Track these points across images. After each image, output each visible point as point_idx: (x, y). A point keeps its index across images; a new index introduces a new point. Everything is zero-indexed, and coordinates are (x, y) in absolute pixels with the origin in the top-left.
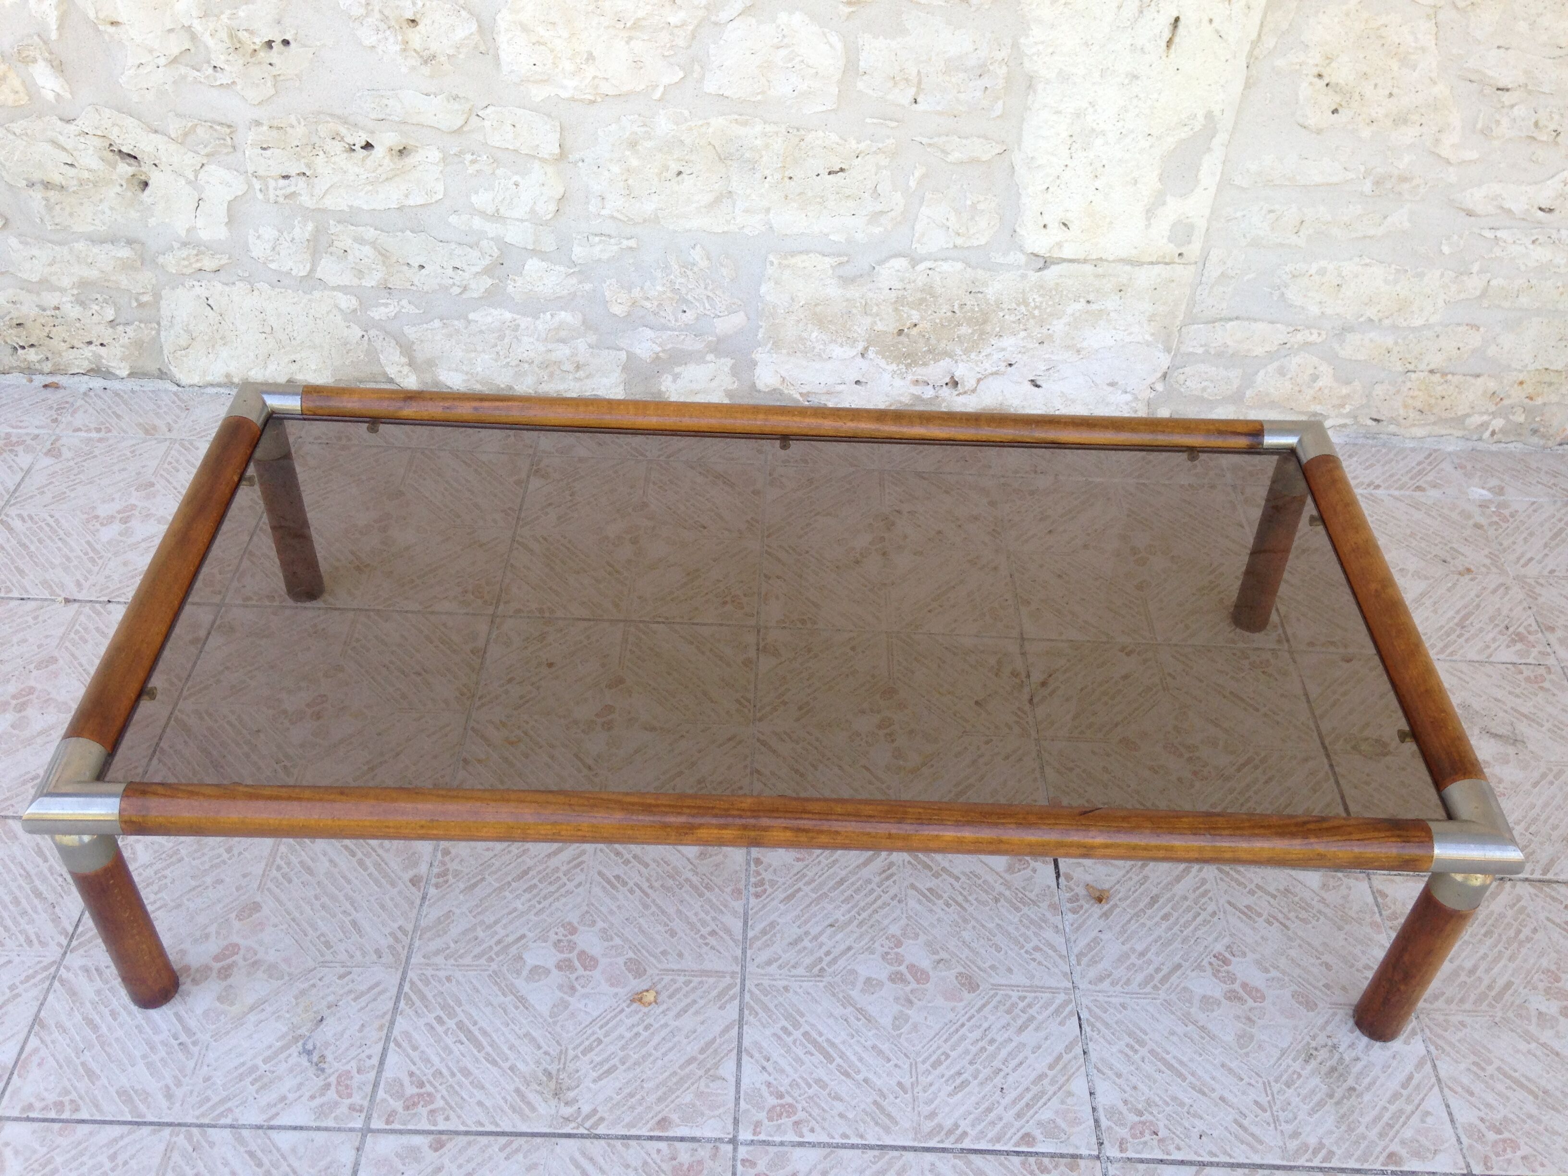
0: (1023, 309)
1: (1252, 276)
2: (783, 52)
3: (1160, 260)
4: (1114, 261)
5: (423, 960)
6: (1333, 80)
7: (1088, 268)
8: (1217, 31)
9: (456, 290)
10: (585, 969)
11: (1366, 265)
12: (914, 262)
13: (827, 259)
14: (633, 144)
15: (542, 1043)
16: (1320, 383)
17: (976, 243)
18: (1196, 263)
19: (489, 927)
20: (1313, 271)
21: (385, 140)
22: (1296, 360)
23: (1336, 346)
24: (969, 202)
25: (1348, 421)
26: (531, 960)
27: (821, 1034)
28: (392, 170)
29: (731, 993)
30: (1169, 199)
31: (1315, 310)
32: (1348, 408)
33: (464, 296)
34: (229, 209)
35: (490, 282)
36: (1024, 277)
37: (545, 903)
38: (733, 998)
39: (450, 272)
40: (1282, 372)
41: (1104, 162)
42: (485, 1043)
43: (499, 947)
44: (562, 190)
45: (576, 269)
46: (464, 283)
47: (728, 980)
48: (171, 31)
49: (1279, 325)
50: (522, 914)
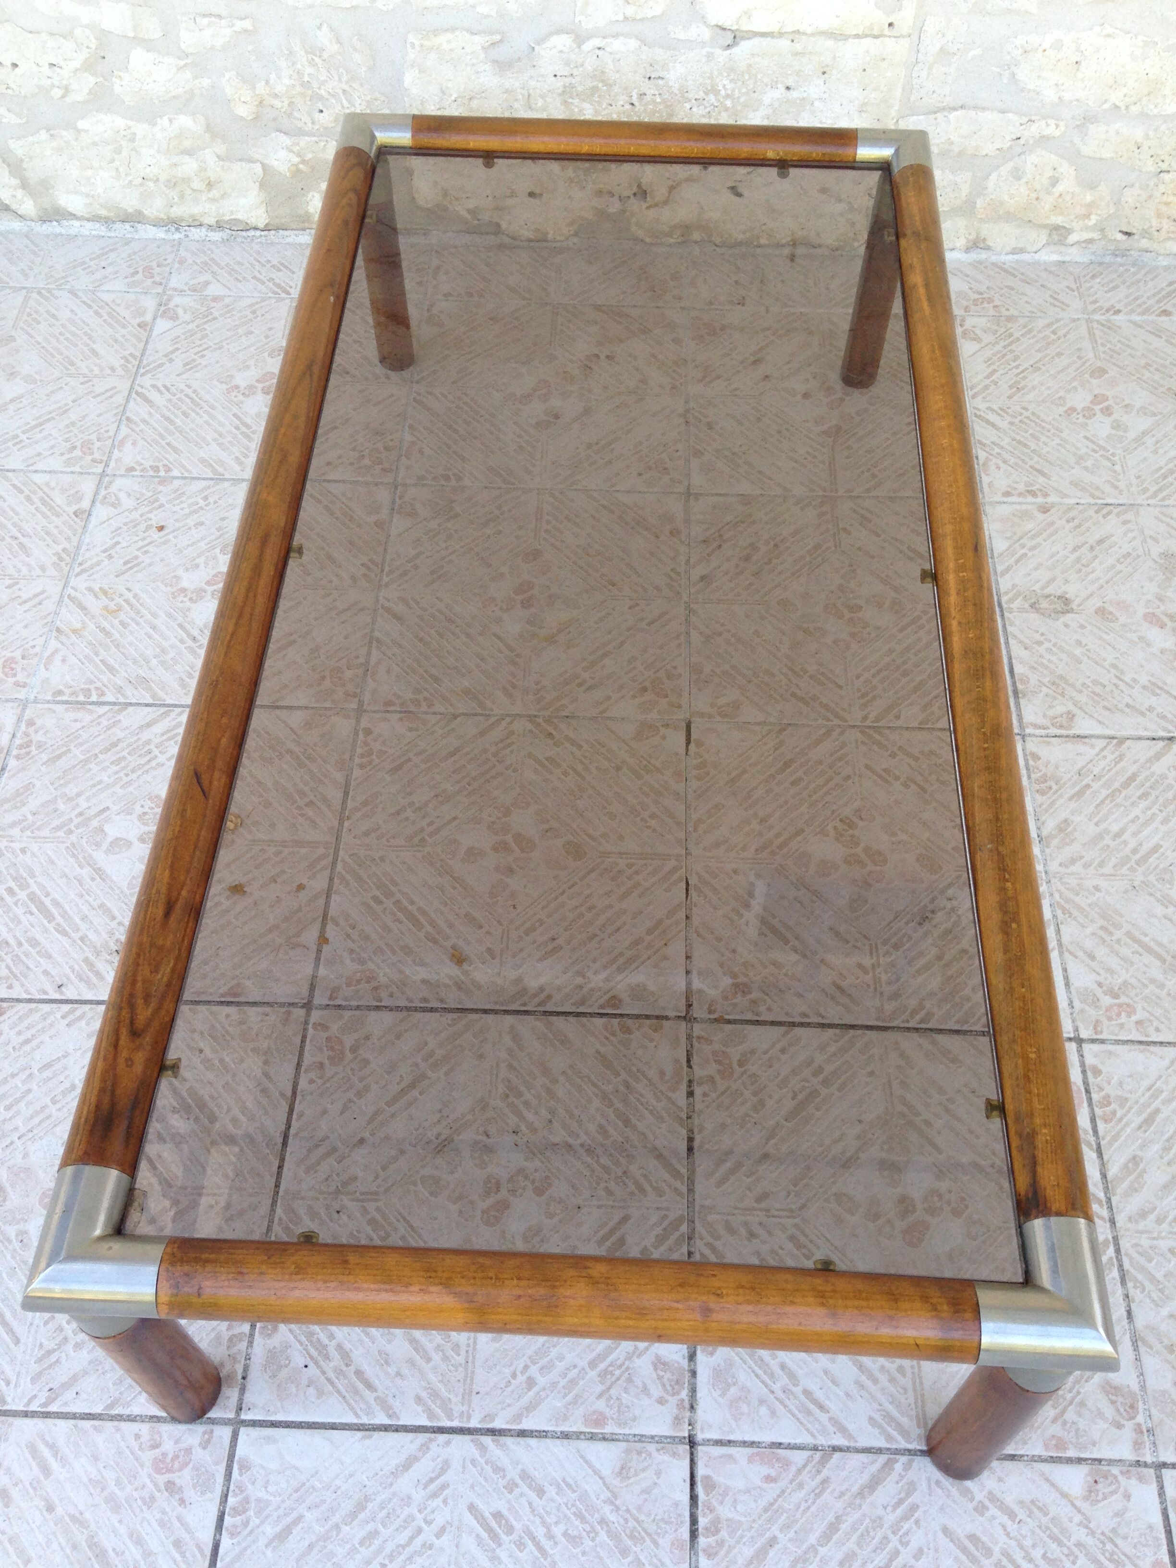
0: (712, 98)
1: (978, 51)
3: (867, 32)
4: (813, 35)
7: (784, 44)
9: (57, 93)
12: (580, 41)
13: (477, 38)
15: (116, 913)
16: (1060, 188)
17: (650, 13)
18: (909, 36)
19: (70, 799)
20: (1047, 44)
22: (1032, 159)
23: (1077, 141)
25: (1095, 235)
26: (112, 831)
27: (412, 903)
29: (322, 864)
31: (1050, 95)
32: (1094, 219)
33: (68, 99)
35: (93, 80)
36: (709, 56)
37: (134, 776)
38: (324, 868)
39: (45, 69)
40: (1017, 173)
42: (56, 915)
43: (80, 819)
45: (189, 61)
46: (65, 82)
47: (321, 851)
49: (1010, 116)
50: (108, 787)
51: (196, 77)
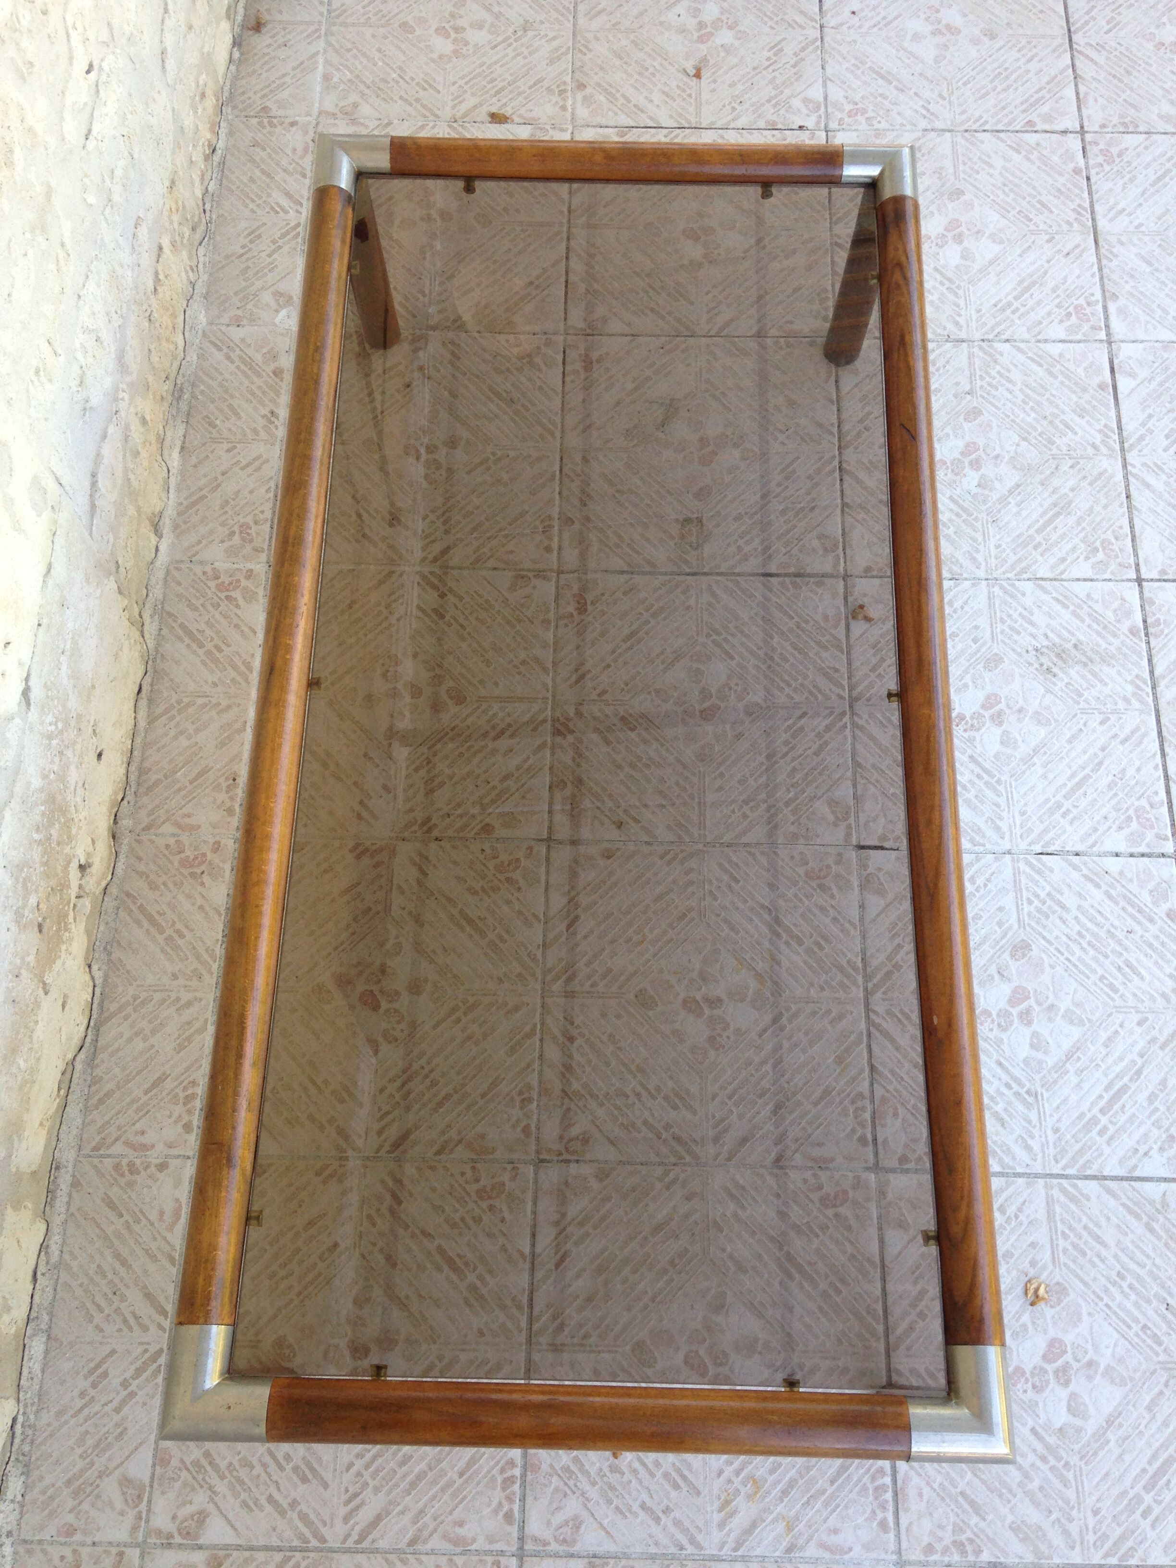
5: (1078, 1548)
10: (1065, 1352)
26: (1061, 1417)
27: (1101, 1097)
29: (1070, 1189)
38: (1075, 1186)
43: (1050, 1458)
47: (1055, 1192)
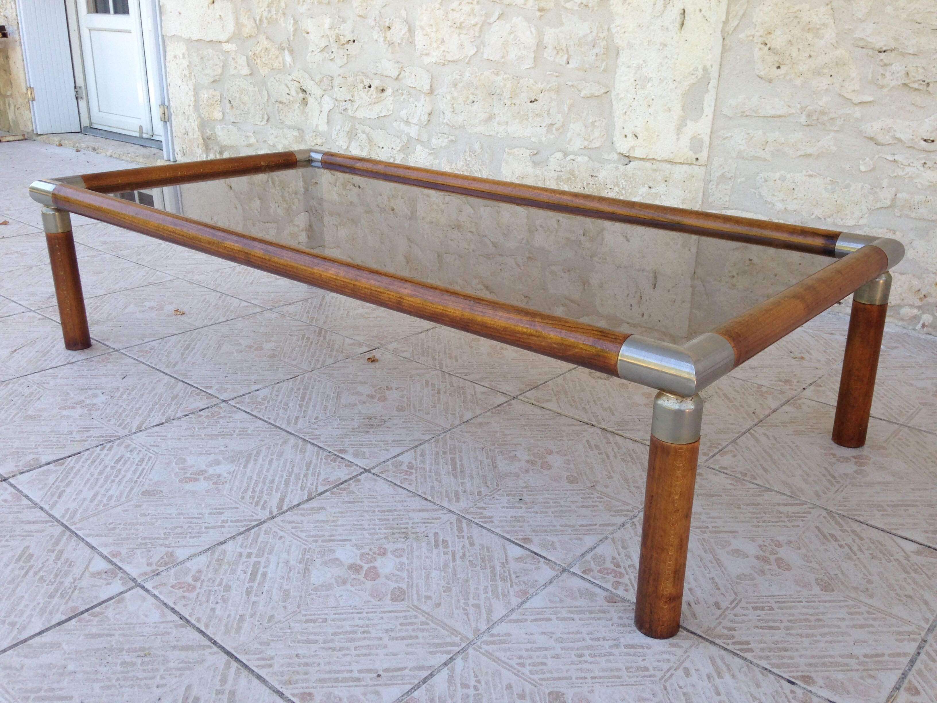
0: (616, 188)
1: (743, 179)
2: (512, 36)
3: (685, 161)
4: (661, 161)
6: (772, 47)
7: (648, 164)
8: (704, 16)
11: (810, 176)
12: (566, 155)
13: (528, 151)
14: (456, 85)
17: (594, 146)
18: (706, 165)
20: (777, 177)
21: (376, 83)
24: (591, 121)
28: (376, 98)
30: (688, 122)
34: (328, 116)
35: (403, 156)
36: (617, 168)
39: (390, 150)
41: (653, 97)
44: (430, 109)
45: (432, 151)
46: (394, 155)
48: (323, 36)
51: (434, 159)
